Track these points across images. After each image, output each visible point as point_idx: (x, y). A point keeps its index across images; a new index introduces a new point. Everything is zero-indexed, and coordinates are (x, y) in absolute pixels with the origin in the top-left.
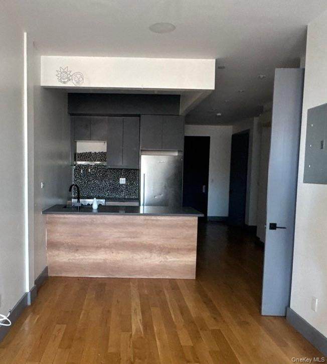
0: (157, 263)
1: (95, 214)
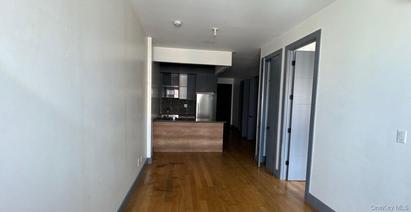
0: (207, 144)
1: (174, 122)
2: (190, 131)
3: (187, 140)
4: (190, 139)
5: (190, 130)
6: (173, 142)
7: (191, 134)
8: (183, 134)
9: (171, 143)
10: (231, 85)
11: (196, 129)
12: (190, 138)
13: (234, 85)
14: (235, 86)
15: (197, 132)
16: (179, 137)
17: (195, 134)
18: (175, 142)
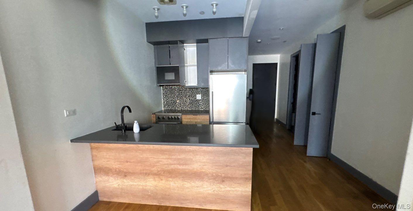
2: (170, 161)
3: (163, 182)
4: (171, 179)
5: (171, 159)
6: (135, 183)
7: (172, 166)
8: (154, 166)
9: (132, 185)
10: (276, 64)
11: (183, 156)
12: (171, 177)
13: (280, 64)
14: (282, 65)
15: (186, 164)
16: (146, 174)
17: (181, 167)
18: (139, 183)
